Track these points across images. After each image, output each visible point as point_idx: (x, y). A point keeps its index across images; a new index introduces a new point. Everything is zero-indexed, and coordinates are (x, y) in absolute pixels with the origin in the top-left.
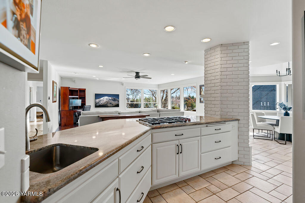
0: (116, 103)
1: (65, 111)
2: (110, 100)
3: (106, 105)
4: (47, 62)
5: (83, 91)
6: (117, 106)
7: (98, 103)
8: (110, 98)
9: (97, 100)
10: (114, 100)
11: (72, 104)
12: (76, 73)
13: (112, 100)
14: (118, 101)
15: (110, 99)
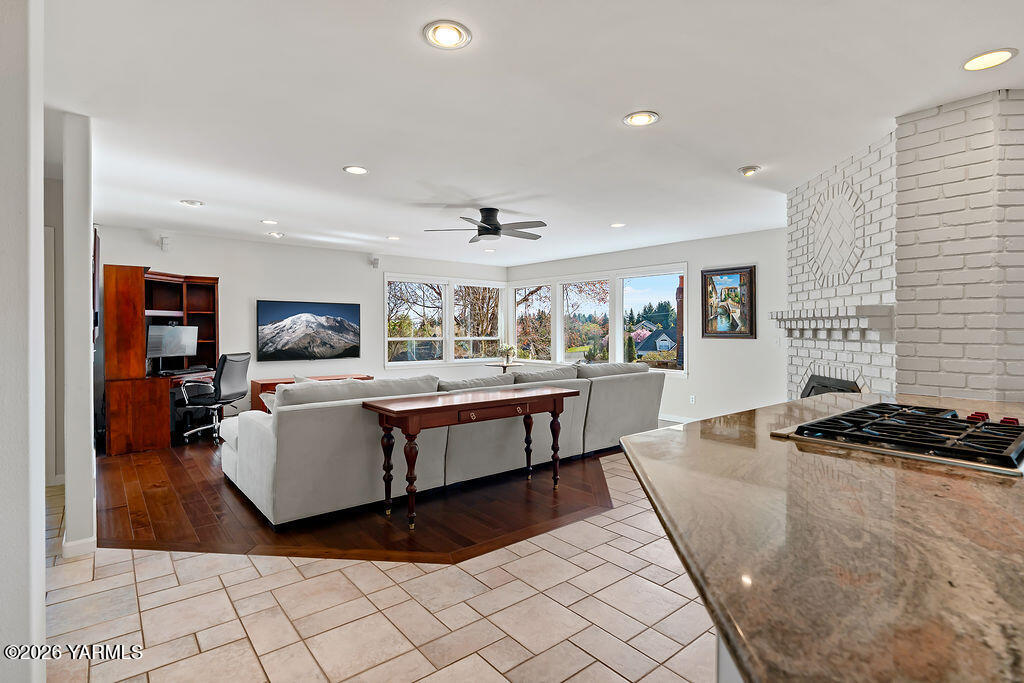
0: (348, 339)
1: (129, 383)
2: (323, 327)
3: (306, 348)
4: (85, 121)
5: (207, 289)
6: (353, 352)
7: (272, 340)
8: (323, 320)
9: (268, 330)
10: (340, 328)
11: (158, 346)
12: (192, 202)
13: (331, 328)
14: (357, 334)
15: (321, 325)
